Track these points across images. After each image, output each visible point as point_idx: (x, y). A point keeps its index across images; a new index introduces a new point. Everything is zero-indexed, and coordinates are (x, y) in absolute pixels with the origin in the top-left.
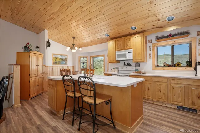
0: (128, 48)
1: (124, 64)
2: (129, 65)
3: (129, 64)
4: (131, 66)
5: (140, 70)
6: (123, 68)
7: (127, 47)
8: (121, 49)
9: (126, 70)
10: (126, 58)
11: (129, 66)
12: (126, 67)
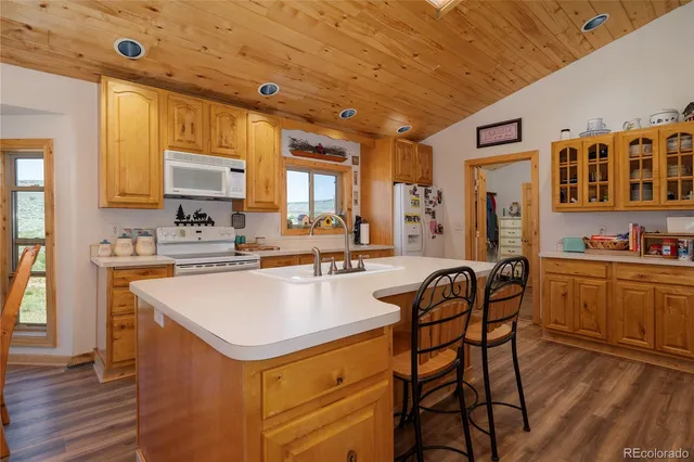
0: (230, 151)
1: (180, 214)
2: (202, 219)
3: (205, 215)
4: (211, 222)
5: (249, 239)
6: (183, 234)
7: (221, 147)
8: (191, 146)
9: (200, 242)
10: (220, 189)
11: (206, 223)
12: (199, 228)
